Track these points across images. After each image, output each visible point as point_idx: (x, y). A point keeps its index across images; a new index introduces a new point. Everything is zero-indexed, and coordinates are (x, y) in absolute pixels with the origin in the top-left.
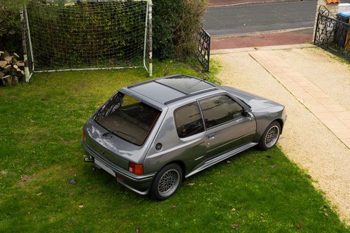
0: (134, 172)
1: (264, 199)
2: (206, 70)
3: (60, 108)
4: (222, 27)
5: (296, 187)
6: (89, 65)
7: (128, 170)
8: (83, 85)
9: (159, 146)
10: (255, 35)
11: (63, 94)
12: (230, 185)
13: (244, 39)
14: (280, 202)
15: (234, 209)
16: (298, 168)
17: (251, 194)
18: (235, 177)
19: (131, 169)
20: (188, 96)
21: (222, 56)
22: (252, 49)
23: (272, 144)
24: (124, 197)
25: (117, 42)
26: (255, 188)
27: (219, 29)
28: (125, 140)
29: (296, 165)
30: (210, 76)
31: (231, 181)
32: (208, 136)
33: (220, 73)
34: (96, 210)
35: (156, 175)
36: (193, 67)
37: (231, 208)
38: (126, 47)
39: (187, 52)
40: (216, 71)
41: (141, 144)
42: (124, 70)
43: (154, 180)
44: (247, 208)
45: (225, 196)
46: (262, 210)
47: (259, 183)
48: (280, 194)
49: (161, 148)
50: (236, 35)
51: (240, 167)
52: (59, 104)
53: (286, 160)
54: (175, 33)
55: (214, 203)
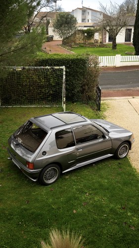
0: (29, 167)
1: (108, 189)
2: (99, 109)
3: (7, 128)
4: (117, 84)
5: (130, 183)
6: (31, 104)
7: (26, 166)
8: (24, 115)
9: (44, 153)
10: (136, 89)
11: (11, 120)
12: (90, 179)
13: (128, 91)
14: (117, 192)
15: (88, 194)
16: (136, 172)
17: (101, 185)
18: (95, 174)
19: (27, 166)
20: (67, 124)
21: (112, 101)
22: (131, 97)
23: (124, 155)
24: (26, 182)
25: (47, 91)
26: (105, 182)
27: (115, 85)
28: (28, 150)
29: (135, 169)
30: (100, 113)
31: (92, 177)
32: (78, 149)
33: (108, 111)
34: (8, 188)
35: (42, 170)
36: (91, 107)
37: (86, 193)
38: (52, 94)
39: (89, 98)
40: (105, 110)
41: (33, 152)
42: (50, 108)
43: (41, 173)
44: (95, 194)
45: (85, 186)
46: (105, 196)
47: (108, 179)
48: (119, 187)
49: (45, 154)
50: (124, 89)
51: (100, 169)
52: (7, 125)
53: (130, 166)
54: (82, 87)
55: (76, 189)
